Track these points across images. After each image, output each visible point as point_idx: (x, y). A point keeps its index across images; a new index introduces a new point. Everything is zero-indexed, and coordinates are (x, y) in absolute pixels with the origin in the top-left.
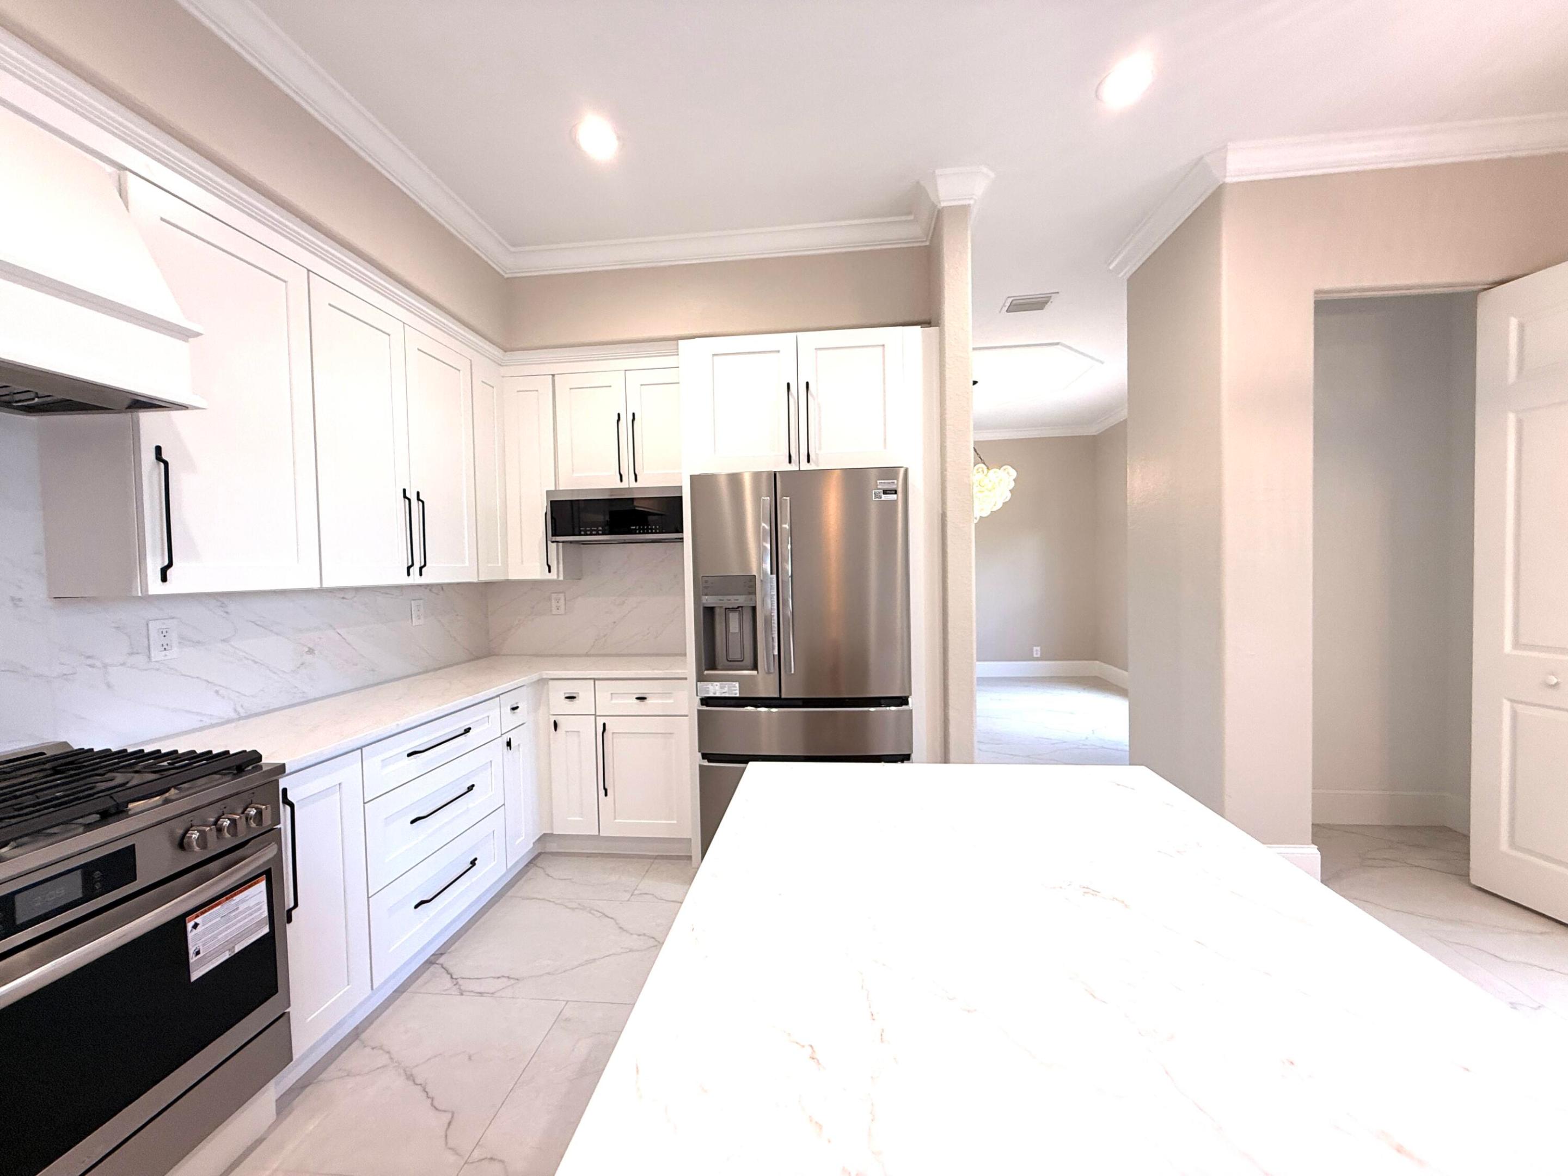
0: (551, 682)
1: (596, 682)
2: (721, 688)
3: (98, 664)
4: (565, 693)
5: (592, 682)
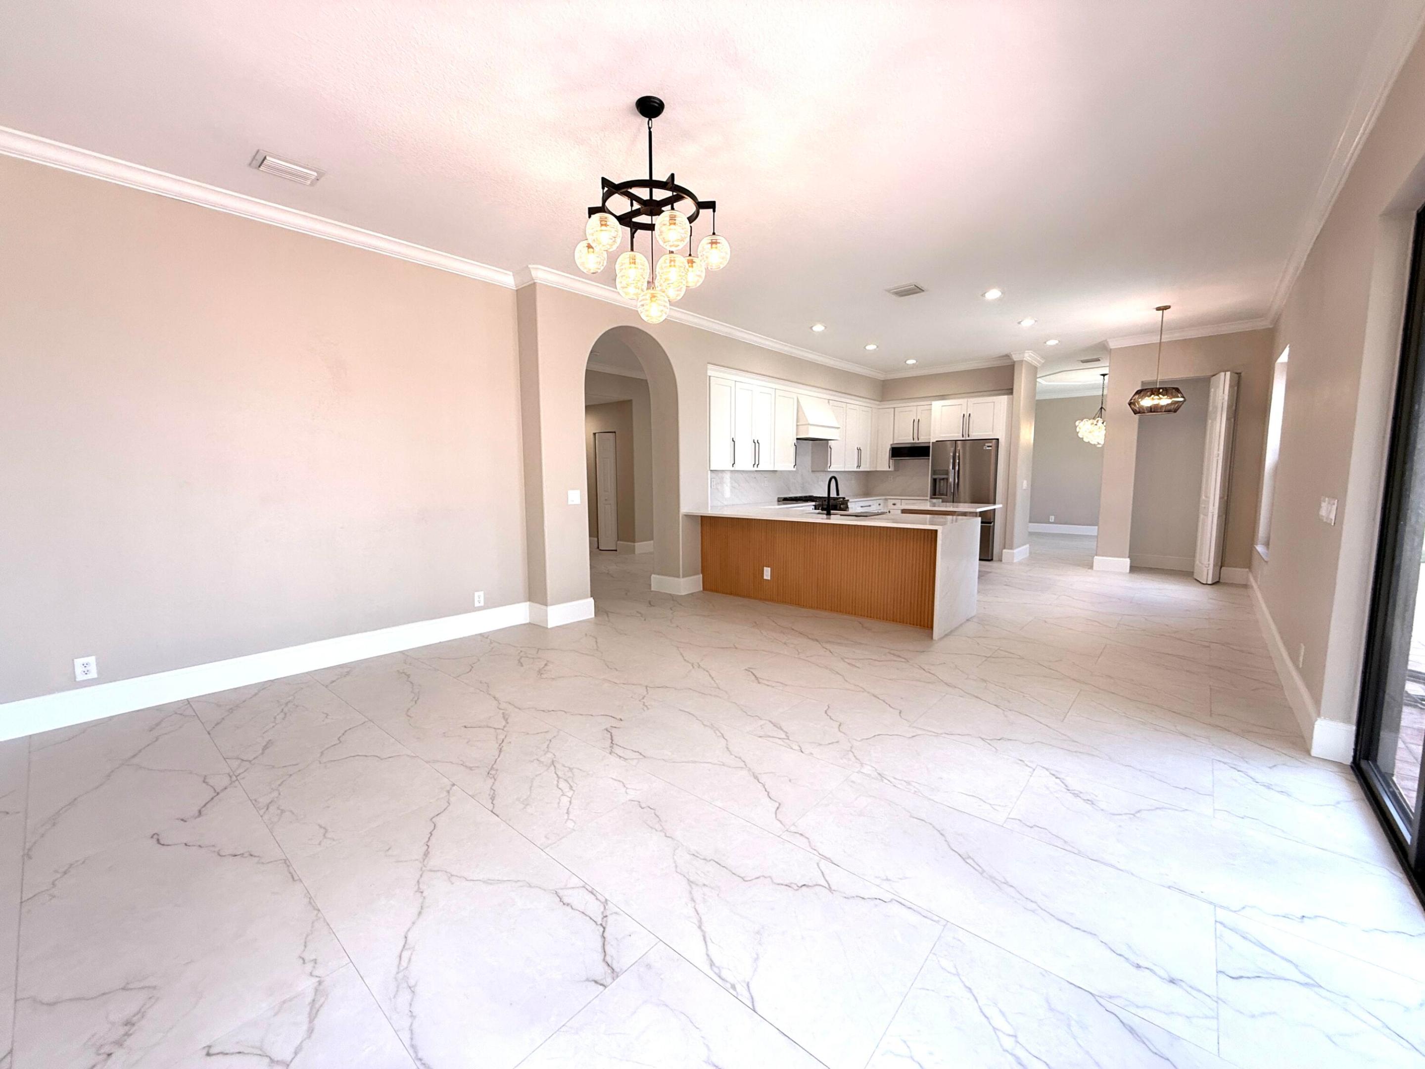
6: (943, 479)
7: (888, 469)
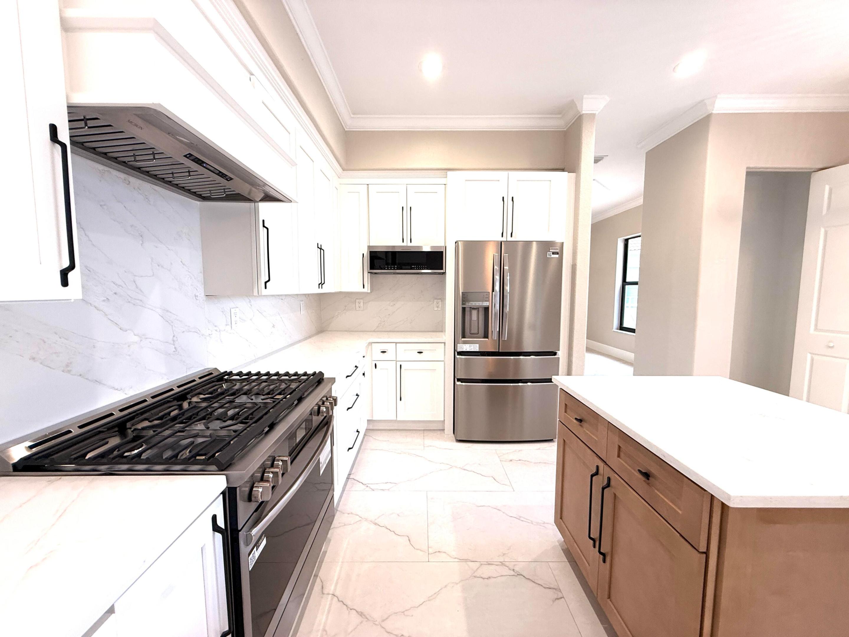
0: (373, 344)
1: (397, 344)
2: (470, 347)
3: (218, 330)
4: (381, 350)
5: (395, 344)
6: (477, 309)
7: (361, 290)
